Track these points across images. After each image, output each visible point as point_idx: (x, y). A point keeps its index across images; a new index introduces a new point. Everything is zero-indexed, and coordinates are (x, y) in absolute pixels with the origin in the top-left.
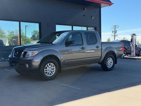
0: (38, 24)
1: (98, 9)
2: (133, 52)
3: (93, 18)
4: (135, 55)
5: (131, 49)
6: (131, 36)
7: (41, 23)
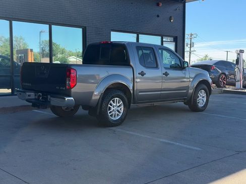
0: (81, 29)
1: (181, 5)
2: (238, 81)
3: (172, 21)
4: (242, 87)
5: (235, 76)
6: (236, 54)
7: (85, 27)
